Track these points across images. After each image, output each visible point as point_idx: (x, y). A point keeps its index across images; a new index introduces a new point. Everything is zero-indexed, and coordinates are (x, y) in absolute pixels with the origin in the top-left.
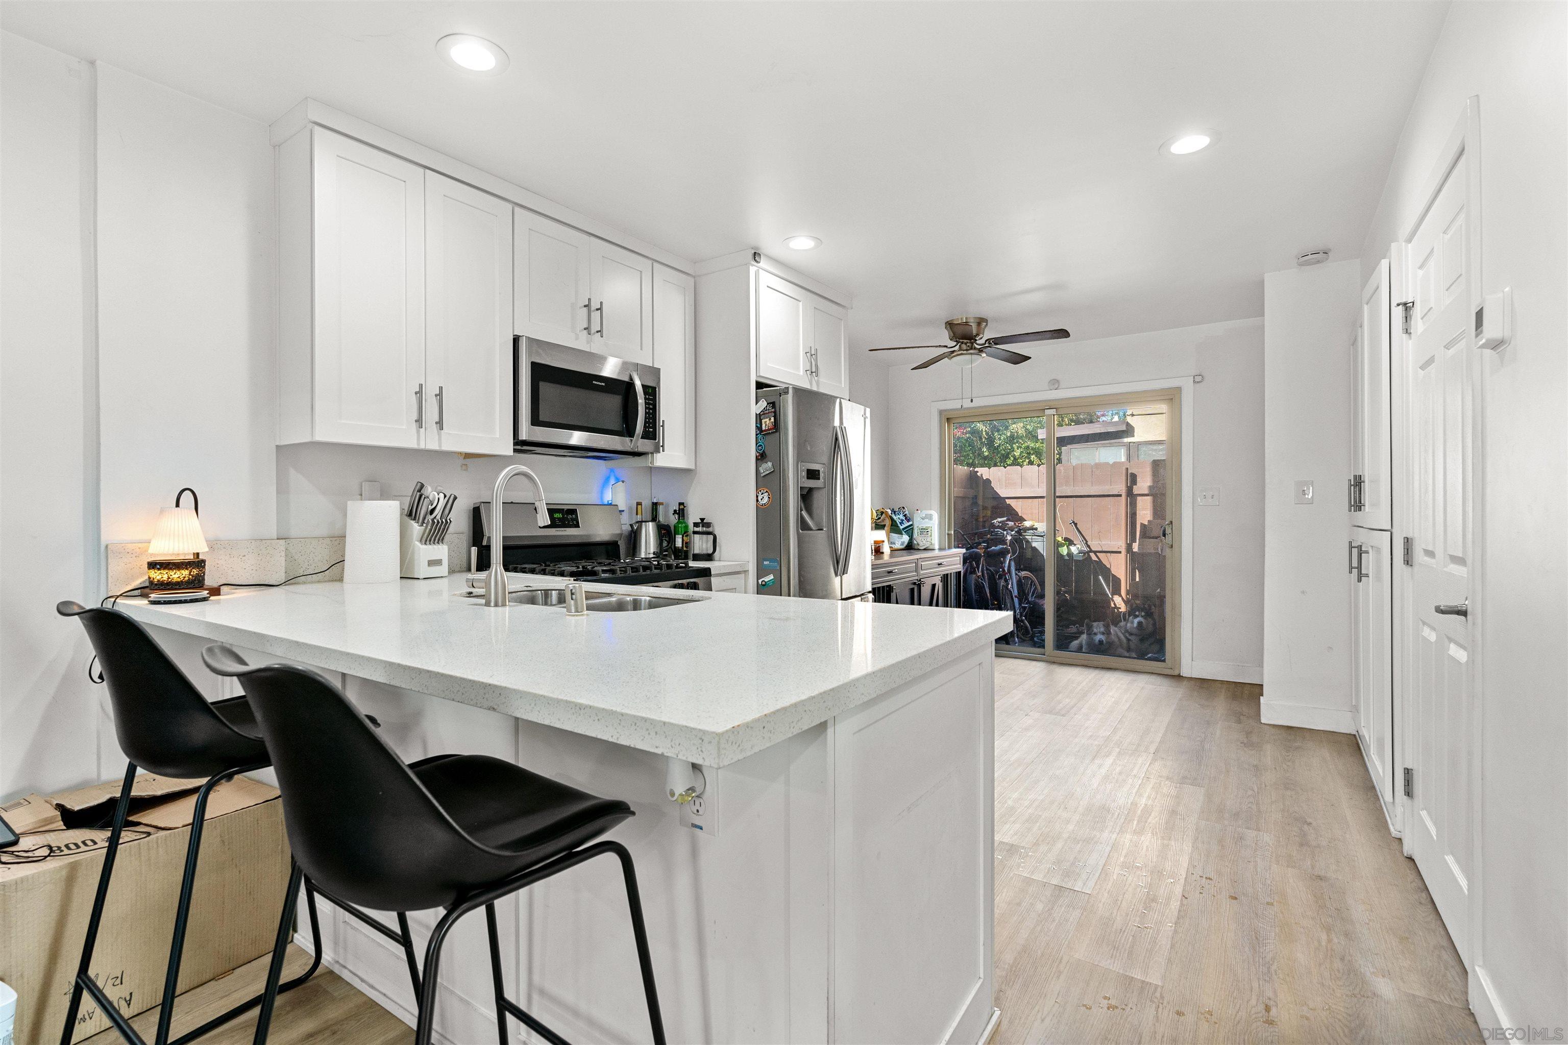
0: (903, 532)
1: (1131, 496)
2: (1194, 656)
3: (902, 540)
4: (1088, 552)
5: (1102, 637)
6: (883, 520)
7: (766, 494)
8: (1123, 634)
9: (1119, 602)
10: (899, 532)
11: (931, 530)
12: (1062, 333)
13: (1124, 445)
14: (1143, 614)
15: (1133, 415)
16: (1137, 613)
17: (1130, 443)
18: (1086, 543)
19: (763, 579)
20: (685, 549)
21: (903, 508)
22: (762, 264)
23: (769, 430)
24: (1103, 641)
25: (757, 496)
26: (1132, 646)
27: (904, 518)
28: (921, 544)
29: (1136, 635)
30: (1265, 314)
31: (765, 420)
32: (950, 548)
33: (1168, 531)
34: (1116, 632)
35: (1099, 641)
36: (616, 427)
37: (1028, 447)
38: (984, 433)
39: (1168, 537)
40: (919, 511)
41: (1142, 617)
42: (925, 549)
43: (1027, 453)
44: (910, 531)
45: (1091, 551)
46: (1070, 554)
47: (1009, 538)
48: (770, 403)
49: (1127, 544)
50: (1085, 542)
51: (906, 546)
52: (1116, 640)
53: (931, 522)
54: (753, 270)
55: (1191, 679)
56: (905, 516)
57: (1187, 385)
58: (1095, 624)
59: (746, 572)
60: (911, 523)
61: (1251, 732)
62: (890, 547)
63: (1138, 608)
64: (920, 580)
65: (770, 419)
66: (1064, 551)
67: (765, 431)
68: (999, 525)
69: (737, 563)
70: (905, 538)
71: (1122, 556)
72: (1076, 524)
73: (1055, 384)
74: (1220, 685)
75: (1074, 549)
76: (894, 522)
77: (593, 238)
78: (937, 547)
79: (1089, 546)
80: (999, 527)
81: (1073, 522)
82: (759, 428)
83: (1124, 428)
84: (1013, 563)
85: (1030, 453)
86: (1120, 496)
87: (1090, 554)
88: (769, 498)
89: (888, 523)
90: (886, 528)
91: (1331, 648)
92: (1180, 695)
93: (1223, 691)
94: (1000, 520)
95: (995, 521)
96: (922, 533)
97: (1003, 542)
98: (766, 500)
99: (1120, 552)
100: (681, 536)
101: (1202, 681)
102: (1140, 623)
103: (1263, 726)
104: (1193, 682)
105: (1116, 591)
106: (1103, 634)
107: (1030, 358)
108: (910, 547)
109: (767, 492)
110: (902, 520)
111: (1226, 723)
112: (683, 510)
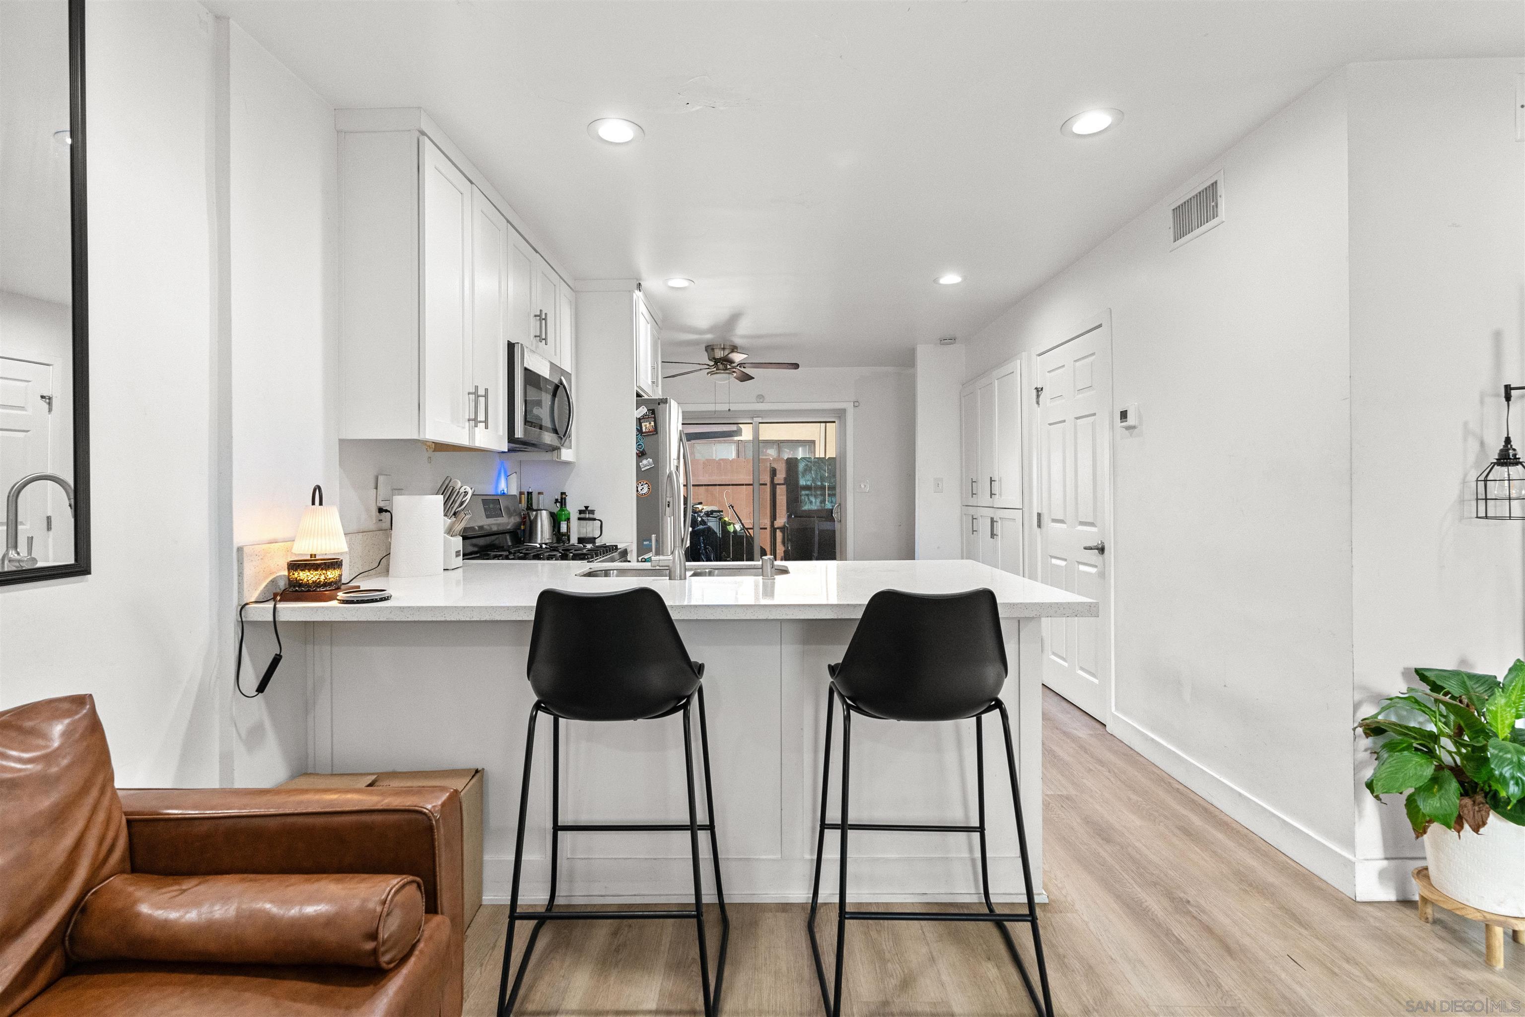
7: (646, 485)
12: (796, 366)
19: (643, 557)
22: (641, 294)
23: (649, 432)
25: (637, 487)
31: (645, 424)
39: (837, 515)
48: (650, 410)
54: (635, 297)
57: (849, 407)
65: (650, 423)
67: (646, 432)
71: (768, 532)
72: (733, 507)
73: (761, 398)
81: (731, 505)
82: (640, 431)
86: (766, 484)
88: (648, 488)
98: (645, 490)
99: (766, 528)
100: (566, 523)
109: (646, 483)
112: (565, 499)
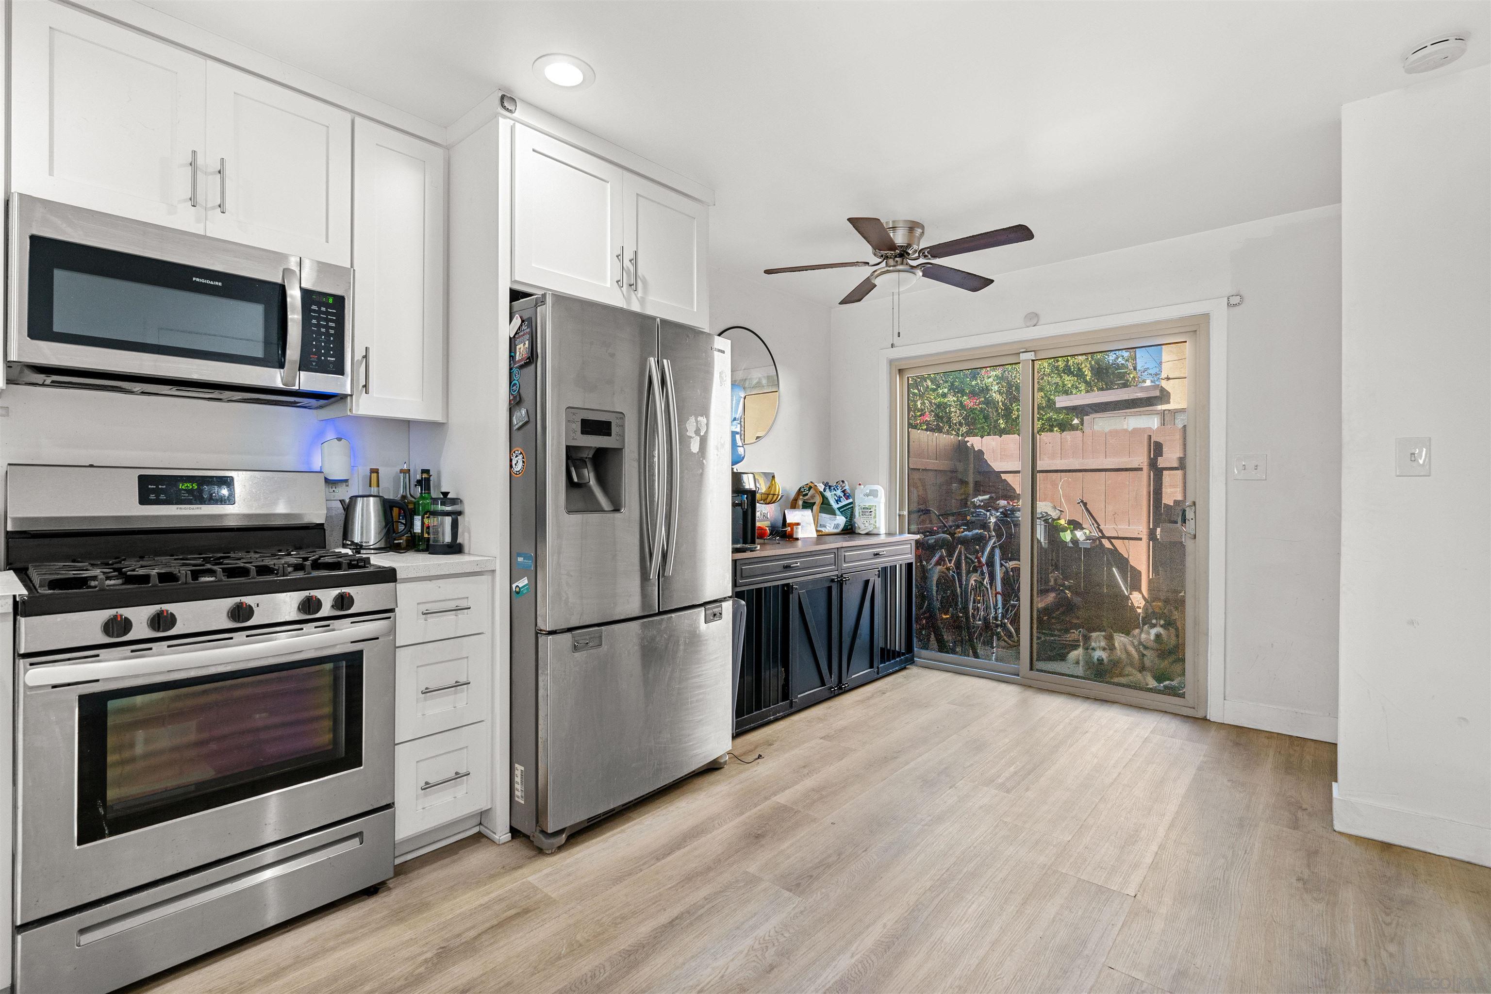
0: (838, 512)
1: (1157, 472)
2: (1227, 692)
3: (836, 522)
4: (1099, 538)
5: (1104, 655)
6: (813, 497)
7: (520, 457)
8: (1135, 647)
9: (1137, 600)
10: (833, 512)
11: (875, 510)
13: (1157, 413)
14: (1162, 622)
15: (1168, 379)
16: (1154, 621)
17: (1164, 410)
18: (1098, 528)
19: (516, 584)
20: (426, 535)
21: (843, 482)
22: (516, 115)
23: (523, 360)
24: (1103, 660)
25: (511, 460)
26: (1147, 663)
27: (842, 495)
28: (862, 527)
29: (1152, 649)
30: (1343, 199)
31: (519, 346)
32: (901, 532)
33: (1190, 514)
34: (1125, 646)
35: (1098, 660)
36: (258, 352)
37: (1050, 419)
38: (1000, 404)
39: (1190, 524)
40: (862, 486)
41: (1162, 626)
42: (867, 534)
43: (1050, 425)
44: (848, 511)
45: (1104, 537)
46: (1075, 541)
47: (993, 520)
48: (526, 320)
49: (1150, 529)
50: (1096, 525)
51: (842, 530)
52: (1124, 656)
53: (876, 499)
54: (504, 124)
55: (1222, 726)
56: (843, 491)
57: (1218, 308)
58: (1094, 635)
59: (494, 571)
60: (850, 500)
61: (1316, 852)
62: (817, 531)
63: (1155, 615)
64: (842, 576)
65: (525, 344)
66: (1067, 536)
67: (519, 361)
68: (979, 505)
69: (487, 558)
70: (841, 520)
71: (1143, 544)
72: (1085, 504)
73: (1033, 319)
74: (1266, 741)
75: (1079, 534)
76: (825, 499)
77: (210, 63)
78: (883, 530)
79: (1101, 531)
80: (980, 507)
81: (1082, 501)
82: (512, 358)
83: (1157, 393)
84: (997, 552)
85: (1053, 425)
86: (1141, 469)
87: (1103, 541)
88: (523, 462)
89: (818, 500)
90: (815, 507)
91: (1464, 719)
92: (1201, 758)
93: (1271, 753)
94: (981, 498)
95: (975, 500)
96: (864, 513)
97: (985, 526)
98: (520, 465)
99: (1140, 539)
100: (420, 517)
101: (1240, 730)
102: (1158, 636)
103: (1337, 838)
104: (1223, 733)
105: (1136, 587)
106: (1104, 649)
107: (992, 281)
108: (849, 530)
109: (521, 453)
110: (840, 497)
111: (1272, 826)
112: (427, 479)
